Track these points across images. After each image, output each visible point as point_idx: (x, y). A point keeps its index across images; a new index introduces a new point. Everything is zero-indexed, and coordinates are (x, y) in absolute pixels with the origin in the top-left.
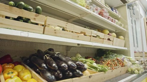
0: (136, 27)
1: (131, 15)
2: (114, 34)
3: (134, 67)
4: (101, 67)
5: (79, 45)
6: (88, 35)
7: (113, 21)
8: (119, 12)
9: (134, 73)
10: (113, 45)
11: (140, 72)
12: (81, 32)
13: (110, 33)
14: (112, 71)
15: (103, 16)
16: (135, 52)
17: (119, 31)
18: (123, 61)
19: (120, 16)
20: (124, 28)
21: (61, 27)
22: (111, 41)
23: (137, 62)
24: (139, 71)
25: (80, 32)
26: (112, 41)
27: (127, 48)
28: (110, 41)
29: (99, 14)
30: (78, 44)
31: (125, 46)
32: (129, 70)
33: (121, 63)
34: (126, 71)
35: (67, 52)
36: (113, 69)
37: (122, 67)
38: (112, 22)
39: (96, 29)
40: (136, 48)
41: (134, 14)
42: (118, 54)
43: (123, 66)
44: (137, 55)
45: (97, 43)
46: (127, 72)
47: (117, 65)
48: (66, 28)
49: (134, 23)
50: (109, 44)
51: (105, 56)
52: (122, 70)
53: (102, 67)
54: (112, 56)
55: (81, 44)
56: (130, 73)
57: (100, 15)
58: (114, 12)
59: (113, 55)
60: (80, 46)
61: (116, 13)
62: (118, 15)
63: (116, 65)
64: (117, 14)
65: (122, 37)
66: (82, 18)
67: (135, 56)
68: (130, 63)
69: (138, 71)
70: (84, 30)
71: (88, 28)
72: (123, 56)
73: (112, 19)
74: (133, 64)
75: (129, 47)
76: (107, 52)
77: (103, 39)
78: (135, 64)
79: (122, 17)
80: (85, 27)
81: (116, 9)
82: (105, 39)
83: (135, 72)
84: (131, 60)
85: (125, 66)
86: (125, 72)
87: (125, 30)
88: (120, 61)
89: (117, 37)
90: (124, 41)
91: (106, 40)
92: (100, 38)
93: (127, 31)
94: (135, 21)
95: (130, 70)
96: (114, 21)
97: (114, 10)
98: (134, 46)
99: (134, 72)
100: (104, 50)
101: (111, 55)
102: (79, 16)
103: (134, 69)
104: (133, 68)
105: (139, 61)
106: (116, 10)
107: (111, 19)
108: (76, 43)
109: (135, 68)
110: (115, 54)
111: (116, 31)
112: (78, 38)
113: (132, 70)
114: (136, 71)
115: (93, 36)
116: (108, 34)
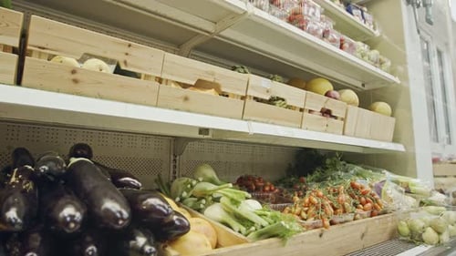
0: (442, 74)
1: (420, 24)
2: (351, 95)
3: (421, 219)
4: (272, 217)
5: (208, 134)
6: (234, 96)
7: (346, 45)
8: (375, 16)
9: (422, 241)
10: (343, 134)
11: (445, 238)
12: (199, 81)
13: (335, 89)
14: (321, 236)
15: (302, 28)
16: (435, 161)
17: (378, 85)
18: (380, 194)
19: (377, 33)
20: (392, 73)
21: (109, 61)
22: (336, 118)
23: (438, 197)
24: (439, 233)
25: (193, 83)
26: (342, 119)
27: (405, 147)
28: (333, 120)
29: (290, 21)
30: (204, 131)
31: (395, 140)
32: (400, 228)
33: (367, 202)
34: (389, 230)
35: (175, 160)
36: (326, 228)
37: (371, 216)
38: (341, 47)
39: (274, 74)
40: (444, 146)
41: (431, 23)
42: (368, 169)
43: (375, 211)
44: (441, 169)
45: (273, 123)
46: (395, 235)
47: (345, 212)
48: (125, 62)
49: (435, 59)
50: (326, 131)
51: (317, 174)
52: (369, 230)
53: (275, 218)
54: (343, 174)
55: (213, 129)
56: (403, 240)
57: (294, 25)
58: (355, 18)
59: (347, 172)
60: (209, 137)
61: (362, 22)
62: (371, 28)
63: (340, 210)
64: (367, 26)
65: (383, 106)
66: (222, 33)
67: (435, 176)
68: (410, 200)
69: (435, 235)
70: (213, 74)
71: (245, 72)
72: (387, 173)
73: (341, 40)
74: (422, 203)
75: (410, 142)
76: (328, 161)
77: (301, 110)
78: (431, 204)
79: (385, 37)
80: (234, 69)
81: (365, 9)
82: (310, 111)
83: (425, 236)
84: (412, 189)
85: (385, 213)
86: (385, 236)
87: (396, 80)
88: (364, 194)
89: (359, 106)
90: (393, 120)
91: (317, 116)
92: (289, 107)
93: (405, 84)
94: (439, 53)
95: (405, 230)
96: (351, 45)
97: (354, 11)
98: (437, 140)
99: (420, 235)
100: (322, 154)
101: (339, 172)
102: (209, 27)
103: (422, 224)
104: (418, 221)
105: (448, 195)
106: (362, 11)
107: (338, 39)
108: (196, 127)
109: (425, 221)
110: (358, 168)
111: (363, 85)
112: (185, 105)
113: (411, 231)
114: (430, 234)
115: (256, 99)
116: (327, 94)
